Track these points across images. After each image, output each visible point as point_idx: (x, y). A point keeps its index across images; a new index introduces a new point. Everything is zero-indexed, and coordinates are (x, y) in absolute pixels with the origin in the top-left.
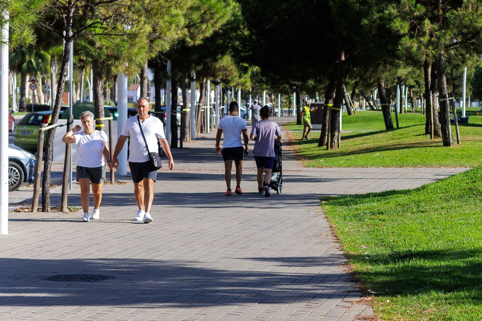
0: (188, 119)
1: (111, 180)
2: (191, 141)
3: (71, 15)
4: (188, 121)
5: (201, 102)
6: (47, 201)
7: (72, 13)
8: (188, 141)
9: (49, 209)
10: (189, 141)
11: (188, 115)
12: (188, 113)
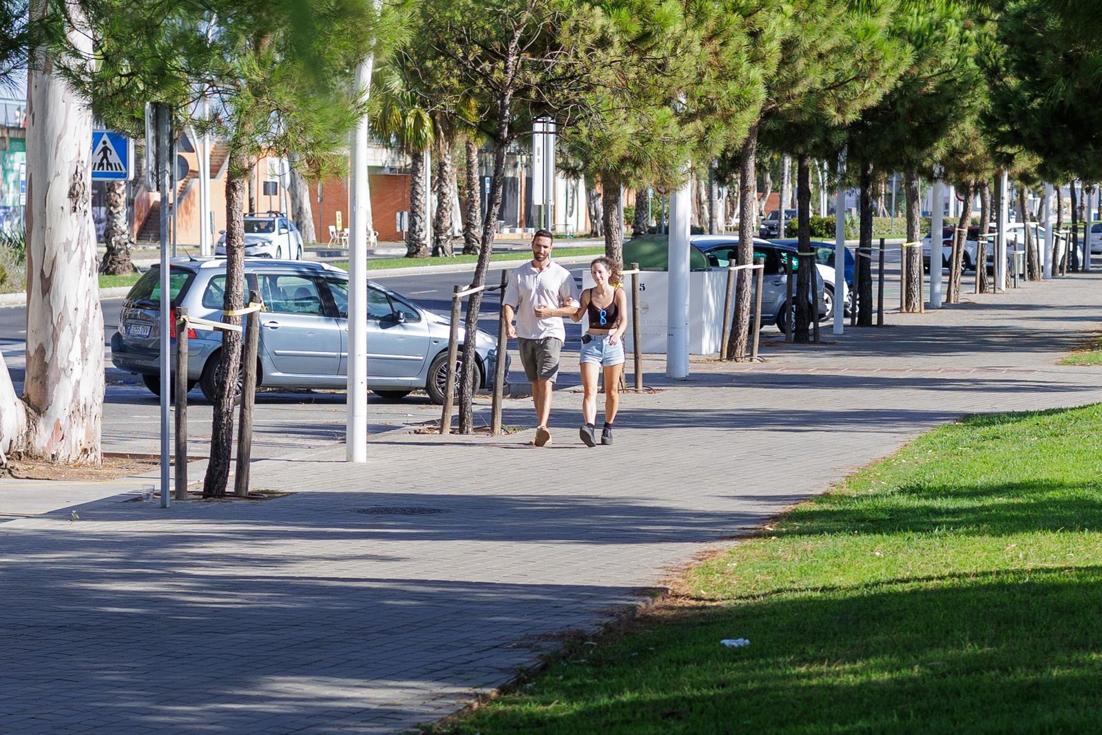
0: (917, 264)
1: (636, 386)
2: (923, 311)
3: (507, 102)
4: (918, 268)
5: (964, 226)
6: (467, 416)
7: (508, 97)
8: (917, 310)
9: (470, 429)
10: (920, 311)
11: (918, 256)
12: (917, 251)
